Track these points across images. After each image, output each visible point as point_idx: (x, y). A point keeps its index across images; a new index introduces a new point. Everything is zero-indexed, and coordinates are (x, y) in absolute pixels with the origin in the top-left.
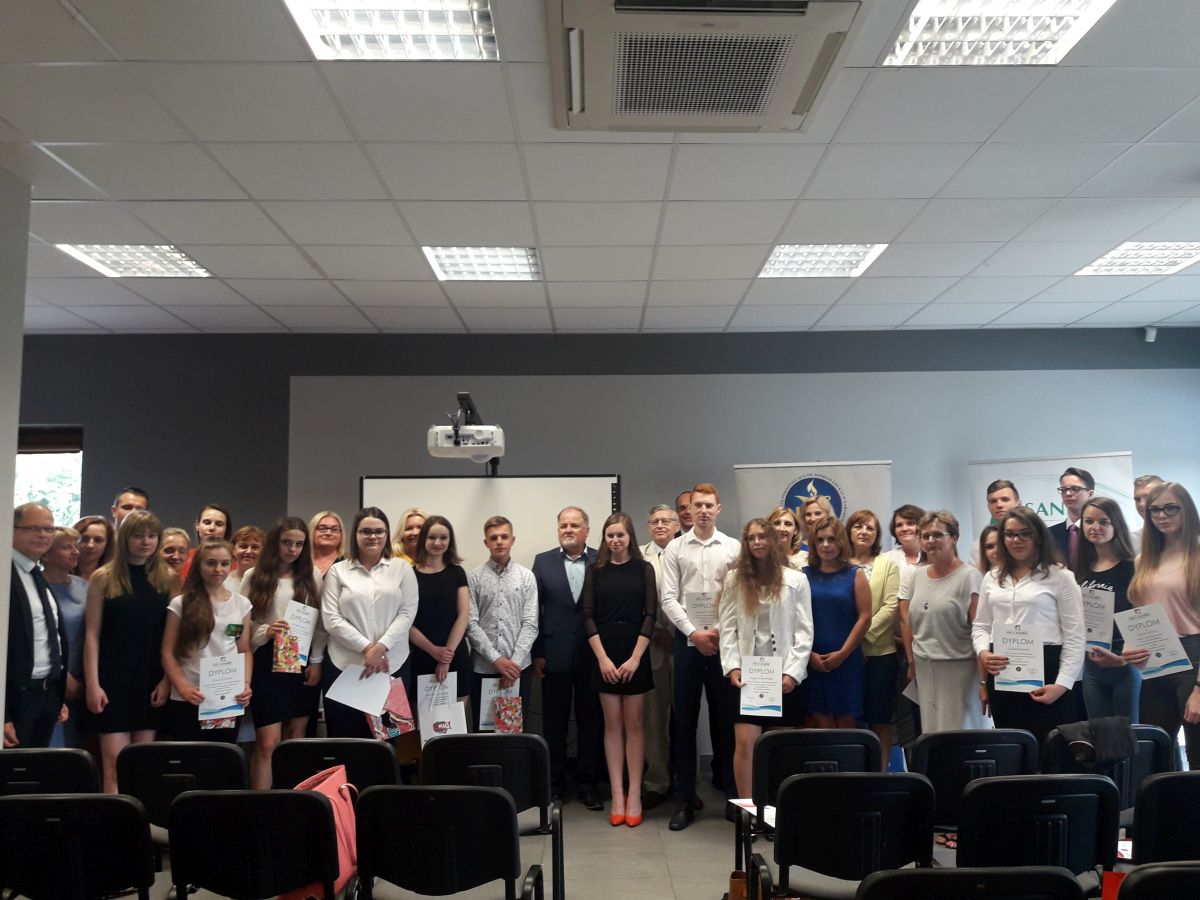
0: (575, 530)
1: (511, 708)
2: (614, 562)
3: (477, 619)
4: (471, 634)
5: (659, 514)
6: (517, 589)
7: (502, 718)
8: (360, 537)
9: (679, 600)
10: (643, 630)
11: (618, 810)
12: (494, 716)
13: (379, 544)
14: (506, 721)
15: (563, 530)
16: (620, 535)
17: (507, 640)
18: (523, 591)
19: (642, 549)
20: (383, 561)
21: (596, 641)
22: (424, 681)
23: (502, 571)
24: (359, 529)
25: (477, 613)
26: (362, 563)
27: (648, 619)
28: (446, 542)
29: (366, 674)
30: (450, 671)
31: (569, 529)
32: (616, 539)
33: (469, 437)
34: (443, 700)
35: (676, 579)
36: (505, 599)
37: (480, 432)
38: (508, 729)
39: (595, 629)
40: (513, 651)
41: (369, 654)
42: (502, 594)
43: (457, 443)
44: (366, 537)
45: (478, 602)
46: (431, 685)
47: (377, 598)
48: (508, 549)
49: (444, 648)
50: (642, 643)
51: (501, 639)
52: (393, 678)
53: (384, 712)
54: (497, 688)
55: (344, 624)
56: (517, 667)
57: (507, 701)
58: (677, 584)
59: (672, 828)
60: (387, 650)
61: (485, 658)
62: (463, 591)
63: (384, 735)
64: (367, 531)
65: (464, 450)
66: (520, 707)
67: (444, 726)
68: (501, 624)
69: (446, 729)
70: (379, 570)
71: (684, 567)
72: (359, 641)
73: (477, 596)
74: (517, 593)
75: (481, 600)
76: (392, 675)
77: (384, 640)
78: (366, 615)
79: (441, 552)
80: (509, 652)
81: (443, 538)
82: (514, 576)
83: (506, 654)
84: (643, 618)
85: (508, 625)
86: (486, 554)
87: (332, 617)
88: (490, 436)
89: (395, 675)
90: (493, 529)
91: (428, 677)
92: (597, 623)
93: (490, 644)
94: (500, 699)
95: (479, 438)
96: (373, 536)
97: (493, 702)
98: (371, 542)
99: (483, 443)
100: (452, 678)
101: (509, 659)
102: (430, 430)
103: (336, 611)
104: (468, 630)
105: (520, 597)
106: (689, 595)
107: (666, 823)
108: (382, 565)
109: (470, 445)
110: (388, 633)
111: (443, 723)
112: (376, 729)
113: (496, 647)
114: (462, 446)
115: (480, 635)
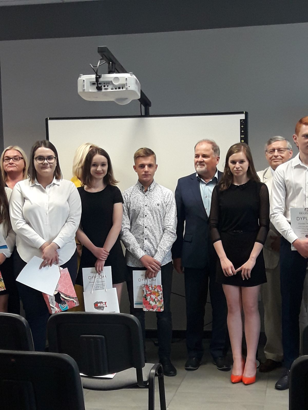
0: (205, 160)
1: (154, 294)
2: (236, 184)
3: (129, 227)
4: (123, 238)
5: (275, 145)
6: (158, 205)
7: (148, 300)
8: (37, 163)
9: (285, 214)
10: (258, 238)
11: (237, 371)
12: (143, 298)
13: (51, 167)
14: (151, 302)
15: (197, 159)
16: (242, 162)
17: (151, 243)
18: (164, 206)
19: (260, 174)
20: (55, 181)
21: (219, 245)
22: (87, 272)
23: (147, 190)
24: (35, 157)
25: (129, 223)
26: (39, 182)
27: (262, 229)
28: (106, 168)
29: (43, 265)
30: (106, 265)
31: (200, 159)
32: (238, 165)
33: (109, 83)
34: (101, 286)
35: (283, 198)
36: (149, 212)
37: (117, 78)
38: (153, 308)
39: (218, 236)
40: (156, 251)
41: (46, 250)
42: (146, 208)
43: (99, 89)
44: (40, 162)
45: (129, 214)
46: (92, 275)
47: (50, 209)
48: (152, 174)
49: (102, 249)
50: (257, 247)
51: (146, 242)
52: (61, 268)
53: (56, 293)
54: (144, 277)
55: (27, 227)
56: (158, 263)
57: (152, 288)
58: (283, 201)
59: (277, 388)
60: (59, 248)
61: (134, 256)
62: (118, 206)
63: (57, 309)
64: (41, 158)
65: (106, 94)
66: (161, 292)
67: (102, 305)
68: (146, 230)
69: (103, 307)
70: (52, 188)
71: (290, 187)
72: (38, 240)
73: (128, 209)
74: (159, 207)
75: (131, 212)
76: (61, 266)
77: (57, 241)
78: (42, 221)
79: (102, 176)
80: (153, 252)
81: (103, 165)
82: (156, 194)
83: (151, 253)
84: (259, 228)
85: (152, 231)
86: (135, 177)
87: (17, 222)
88: (124, 82)
89: (63, 266)
90: (141, 159)
91: (90, 269)
92: (220, 232)
93: (137, 245)
94: (147, 286)
95: (116, 84)
96: (46, 161)
97: (141, 287)
98: (44, 166)
99: (119, 88)
100: (108, 270)
101: (153, 257)
102: (79, 79)
103: (21, 217)
104: (121, 235)
105: (161, 210)
106: (294, 210)
107: (272, 384)
108: (54, 184)
109: (110, 90)
110: (60, 235)
111: (101, 302)
112: (51, 305)
113: (142, 248)
114: (103, 91)
115: (130, 238)
